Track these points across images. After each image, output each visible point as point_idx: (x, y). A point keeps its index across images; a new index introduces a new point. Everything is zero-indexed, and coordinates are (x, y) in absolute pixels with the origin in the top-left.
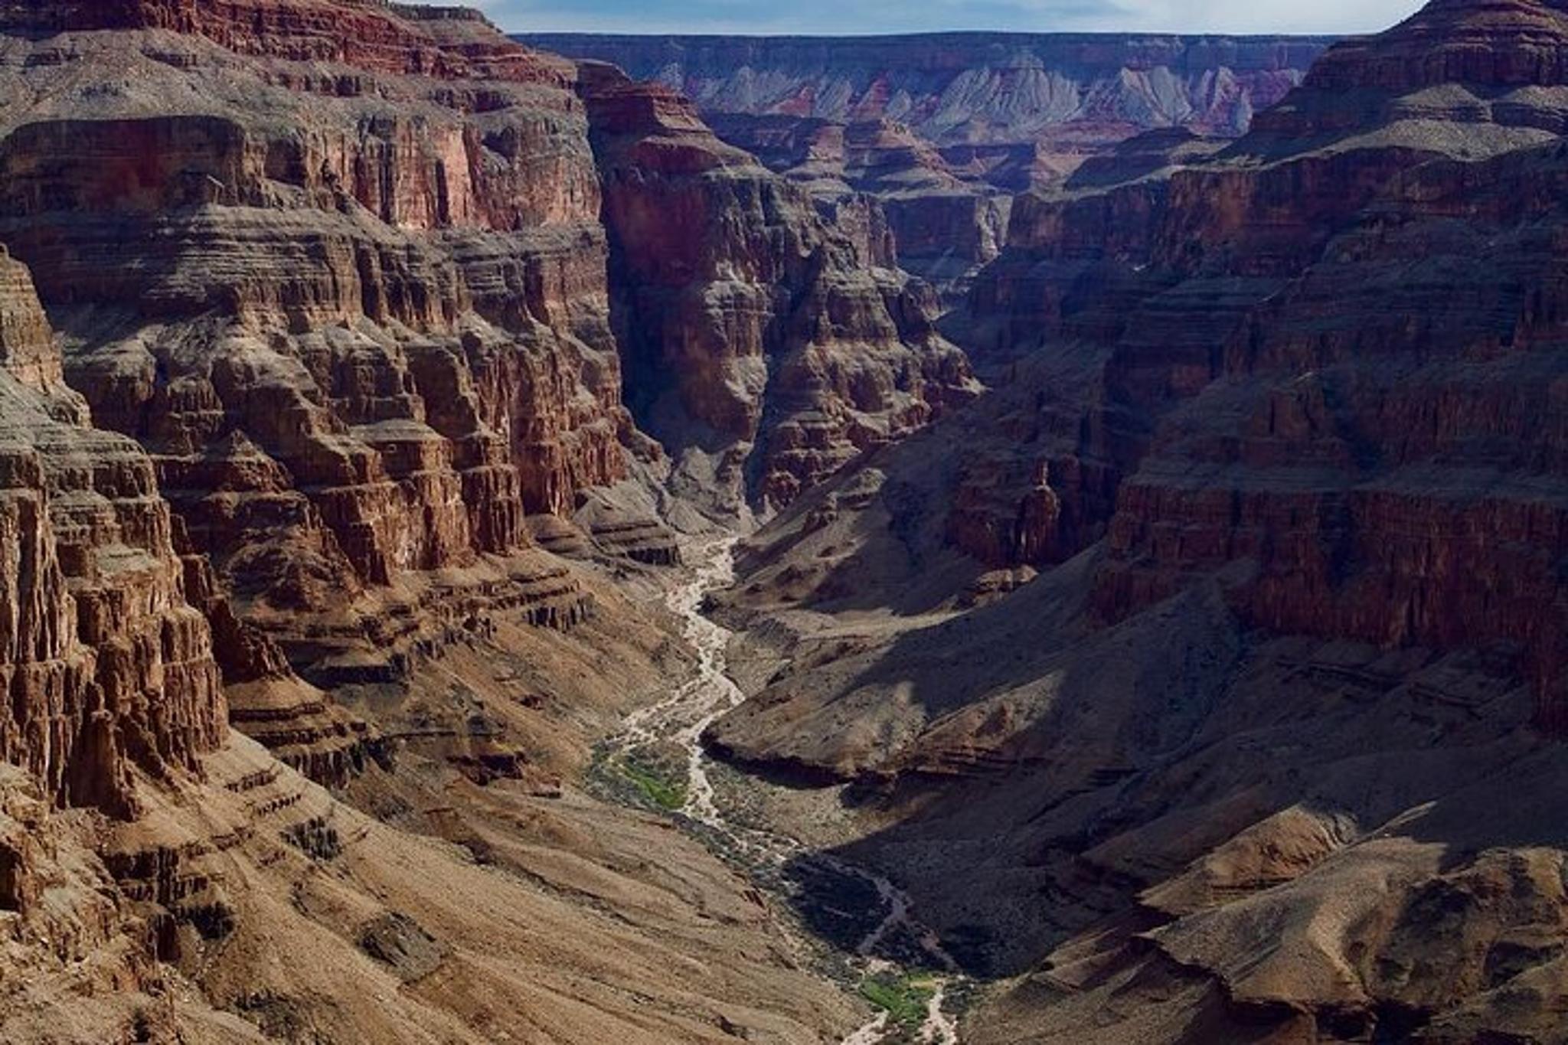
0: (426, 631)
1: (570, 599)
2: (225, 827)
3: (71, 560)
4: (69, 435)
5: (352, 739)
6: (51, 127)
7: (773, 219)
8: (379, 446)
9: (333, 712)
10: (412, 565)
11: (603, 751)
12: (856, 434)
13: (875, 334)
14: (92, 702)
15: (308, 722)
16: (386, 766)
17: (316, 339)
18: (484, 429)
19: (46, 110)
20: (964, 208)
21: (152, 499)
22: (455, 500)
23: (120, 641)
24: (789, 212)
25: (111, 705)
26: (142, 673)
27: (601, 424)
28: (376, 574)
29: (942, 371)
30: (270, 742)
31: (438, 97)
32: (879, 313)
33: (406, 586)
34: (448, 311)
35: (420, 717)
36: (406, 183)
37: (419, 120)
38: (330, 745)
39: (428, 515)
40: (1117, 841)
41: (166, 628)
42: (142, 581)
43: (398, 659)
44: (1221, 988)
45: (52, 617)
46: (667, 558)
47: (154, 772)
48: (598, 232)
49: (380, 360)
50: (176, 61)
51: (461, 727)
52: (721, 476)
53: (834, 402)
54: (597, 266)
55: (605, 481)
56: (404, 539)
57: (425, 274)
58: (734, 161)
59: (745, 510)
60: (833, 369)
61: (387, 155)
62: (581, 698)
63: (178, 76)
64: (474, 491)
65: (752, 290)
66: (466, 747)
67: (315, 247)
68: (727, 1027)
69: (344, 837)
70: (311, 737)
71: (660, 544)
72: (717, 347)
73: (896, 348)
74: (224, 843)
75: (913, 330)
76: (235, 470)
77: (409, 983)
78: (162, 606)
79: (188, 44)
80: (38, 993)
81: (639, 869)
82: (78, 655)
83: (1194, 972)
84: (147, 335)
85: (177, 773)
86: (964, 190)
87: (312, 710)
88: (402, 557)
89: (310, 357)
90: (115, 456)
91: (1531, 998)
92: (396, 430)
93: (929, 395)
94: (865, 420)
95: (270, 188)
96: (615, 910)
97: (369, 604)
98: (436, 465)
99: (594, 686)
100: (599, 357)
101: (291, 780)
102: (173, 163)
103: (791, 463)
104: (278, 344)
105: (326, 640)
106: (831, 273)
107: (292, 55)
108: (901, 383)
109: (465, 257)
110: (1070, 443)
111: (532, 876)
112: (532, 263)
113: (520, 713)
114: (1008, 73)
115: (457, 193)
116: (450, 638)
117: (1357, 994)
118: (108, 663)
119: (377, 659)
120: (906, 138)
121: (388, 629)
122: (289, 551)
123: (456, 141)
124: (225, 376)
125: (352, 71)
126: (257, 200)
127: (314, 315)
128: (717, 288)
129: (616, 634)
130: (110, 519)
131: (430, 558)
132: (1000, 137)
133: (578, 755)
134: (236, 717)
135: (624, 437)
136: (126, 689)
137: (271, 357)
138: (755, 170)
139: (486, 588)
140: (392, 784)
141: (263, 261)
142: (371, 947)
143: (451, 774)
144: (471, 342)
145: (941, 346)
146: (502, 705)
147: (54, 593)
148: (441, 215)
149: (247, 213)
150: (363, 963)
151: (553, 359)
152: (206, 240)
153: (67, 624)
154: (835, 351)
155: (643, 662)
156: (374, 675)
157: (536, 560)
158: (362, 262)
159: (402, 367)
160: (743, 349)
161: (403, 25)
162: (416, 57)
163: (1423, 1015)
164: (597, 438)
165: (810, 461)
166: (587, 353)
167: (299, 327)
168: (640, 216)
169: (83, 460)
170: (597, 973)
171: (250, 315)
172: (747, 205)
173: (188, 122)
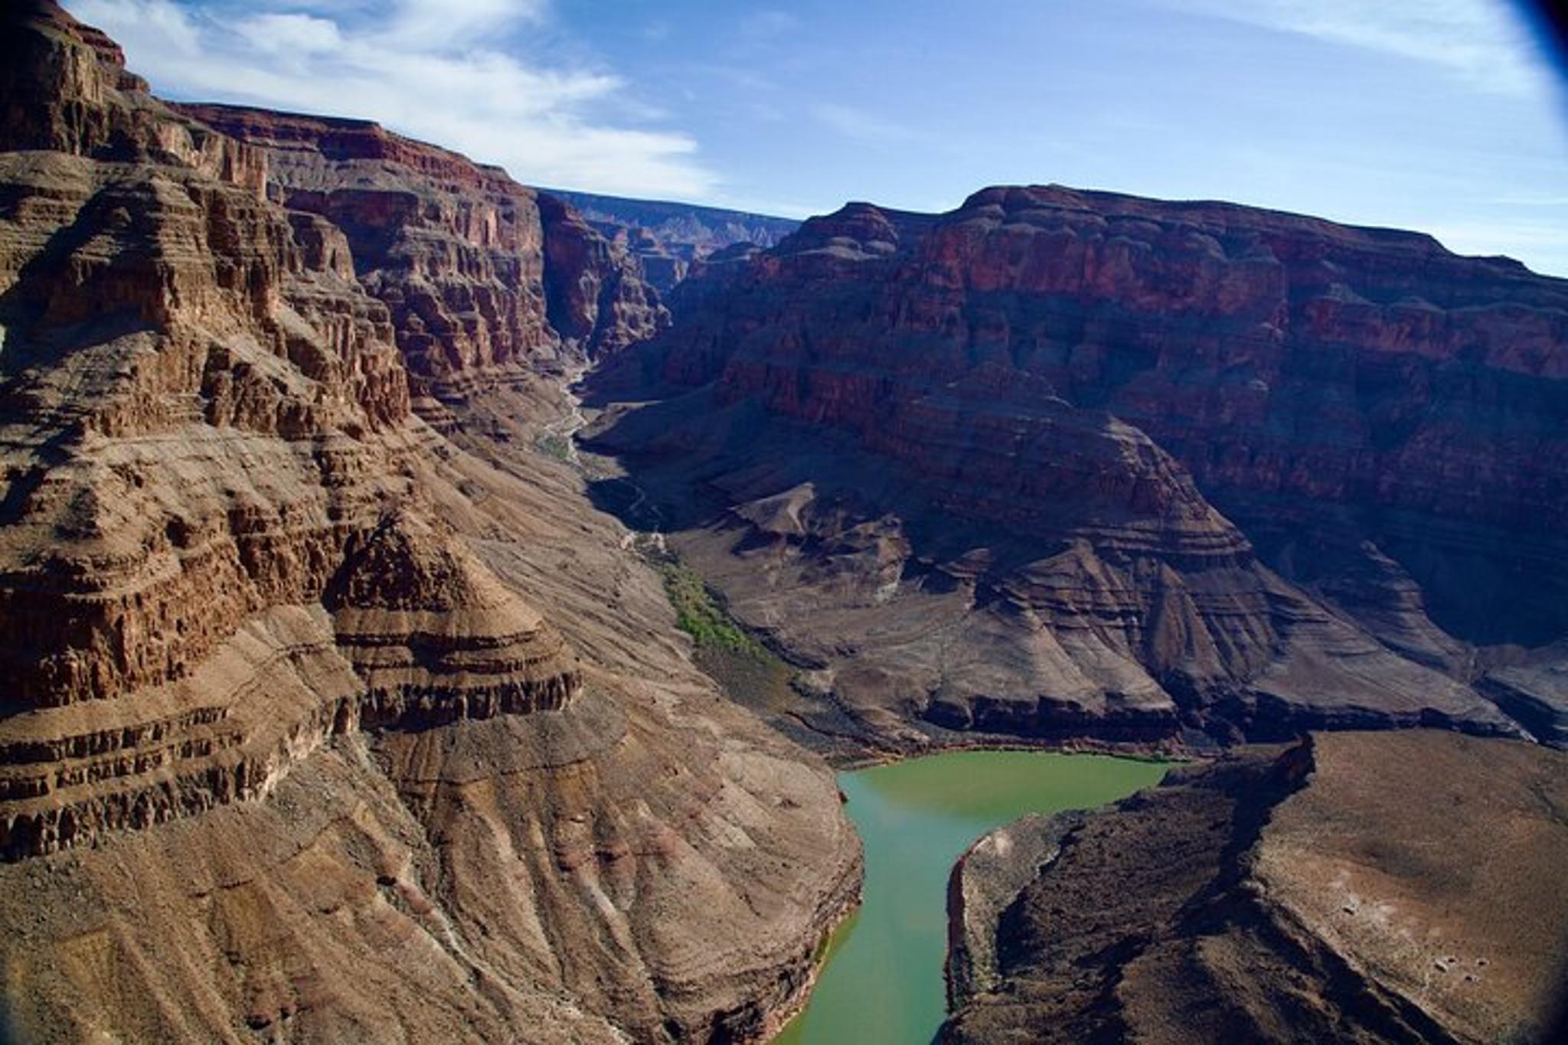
0: (476, 388)
1: (527, 383)
2: (411, 444)
3: (360, 343)
4: (359, 298)
5: (452, 421)
6: (347, 191)
7: (606, 256)
8: (462, 320)
9: (445, 411)
10: (471, 364)
11: (537, 437)
12: (630, 336)
13: (639, 302)
14: (365, 394)
15: (436, 414)
16: (463, 432)
17: (441, 278)
18: (499, 318)
19: (344, 185)
20: (670, 263)
21: (388, 324)
22: (488, 343)
23: (376, 373)
24: (612, 254)
25: (372, 396)
26: (383, 386)
27: (538, 324)
28: (458, 365)
29: (661, 318)
30: (425, 419)
31: (487, 197)
32: (641, 294)
33: (469, 372)
34: (488, 275)
35: (474, 418)
36: (474, 227)
37: (480, 205)
38: (444, 422)
39: (478, 347)
40: (721, 479)
41: (391, 372)
42: (384, 353)
43: (466, 397)
44: (756, 527)
45: (353, 361)
46: (560, 373)
47: (387, 423)
48: (541, 254)
49: (464, 287)
50: (394, 172)
51: (488, 422)
52: (579, 347)
53: (623, 324)
54: (539, 266)
55: (538, 344)
56: (469, 355)
57: (480, 259)
58: (593, 234)
59: (588, 360)
60: (623, 312)
61: (468, 216)
62: (530, 418)
63: (394, 178)
64: (495, 341)
65: (596, 281)
66: (490, 430)
67: (442, 245)
68: (584, 529)
69: (451, 453)
70: (437, 419)
71: (557, 368)
72: (582, 301)
73: (646, 308)
74: (411, 449)
75: (652, 303)
76: (408, 324)
77: (476, 504)
78: (390, 364)
79: (397, 166)
80: (376, 473)
81: (553, 476)
82: (361, 376)
83: (748, 521)
84: (378, 271)
85: (395, 423)
86: (670, 257)
87: (438, 409)
88: (467, 361)
89: (438, 284)
90: (376, 307)
91: (857, 534)
92: (468, 315)
93: (656, 326)
94: (633, 332)
95: (427, 222)
96: (545, 489)
97: (456, 376)
98: (482, 327)
99: (534, 413)
100: (538, 300)
101: (431, 432)
102: (391, 208)
103: (605, 345)
104: (427, 279)
105: (441, 388)
106: (625, 277)
107: (434, 175)
108: (647, 320)
109: (494, 256)
110: (709, 344)
111: (513, 474)
112: (517, 262)
113: (507, 420)
114: (687, 219)
115: (492, 234)
116: (484, 392)
117: (801, 531)
118: (371, 380)
119: (459, 396)
120: (651, 236)
121: (463, 385)
122: (427, 355)
123: (493, 214)
124: (406, 288)
125: (457, 184)
126: (422, 226)
127: (441, 270)
128: (583, 279)
129: (543, 397)
130: (372, 330)
131: (478, 362)
132: (682, 241)
133: (528, 437)
134: (414, 410)
135: (545, 330)
136: (377, 390)
137: (425, 284)
138: (600, 238)
139: (497, 376)
140: (465, 438)
141: (423, 248)
142: (462, 490)
143: (485, 438)
144: (495, 288)
145: (662, 308)
146: (502, 418)
147: (354, 354)
148: (485, 241)
149: (418, 230)
150: (461, 496)
151: (523, 298)
152: (403, 238)
153: (358, 365)
154: (624, 306)
155: (551, 407)
156: (457, 401)
157: (514, 368)
158: (459, 252)
159: (471, 292)
160: (591, 301)
161: (476, 170)
162: (480, 183)
163: (822, 539)
164: (536, 328)
165: (612, 346)
166: (534, 297)
167: (434, 273)
168: (557, 249)
169: (364, 307)
170: (539, 508)
171: (417, 267)
172: (597, 250)
173: (399, 194)
